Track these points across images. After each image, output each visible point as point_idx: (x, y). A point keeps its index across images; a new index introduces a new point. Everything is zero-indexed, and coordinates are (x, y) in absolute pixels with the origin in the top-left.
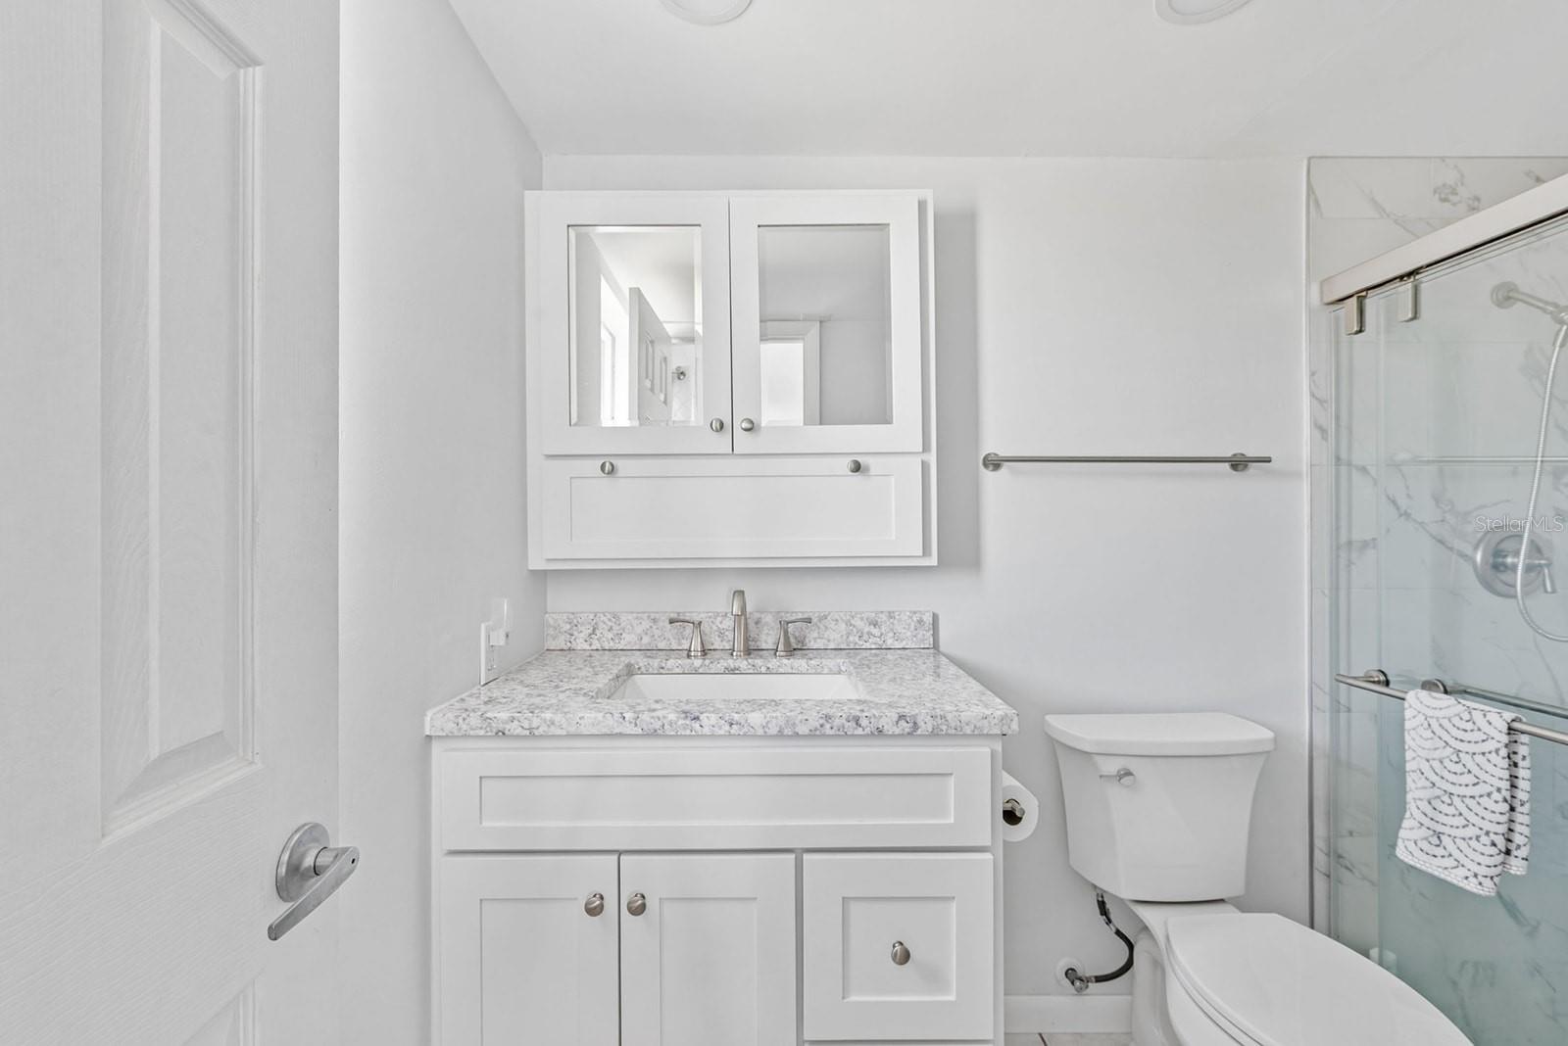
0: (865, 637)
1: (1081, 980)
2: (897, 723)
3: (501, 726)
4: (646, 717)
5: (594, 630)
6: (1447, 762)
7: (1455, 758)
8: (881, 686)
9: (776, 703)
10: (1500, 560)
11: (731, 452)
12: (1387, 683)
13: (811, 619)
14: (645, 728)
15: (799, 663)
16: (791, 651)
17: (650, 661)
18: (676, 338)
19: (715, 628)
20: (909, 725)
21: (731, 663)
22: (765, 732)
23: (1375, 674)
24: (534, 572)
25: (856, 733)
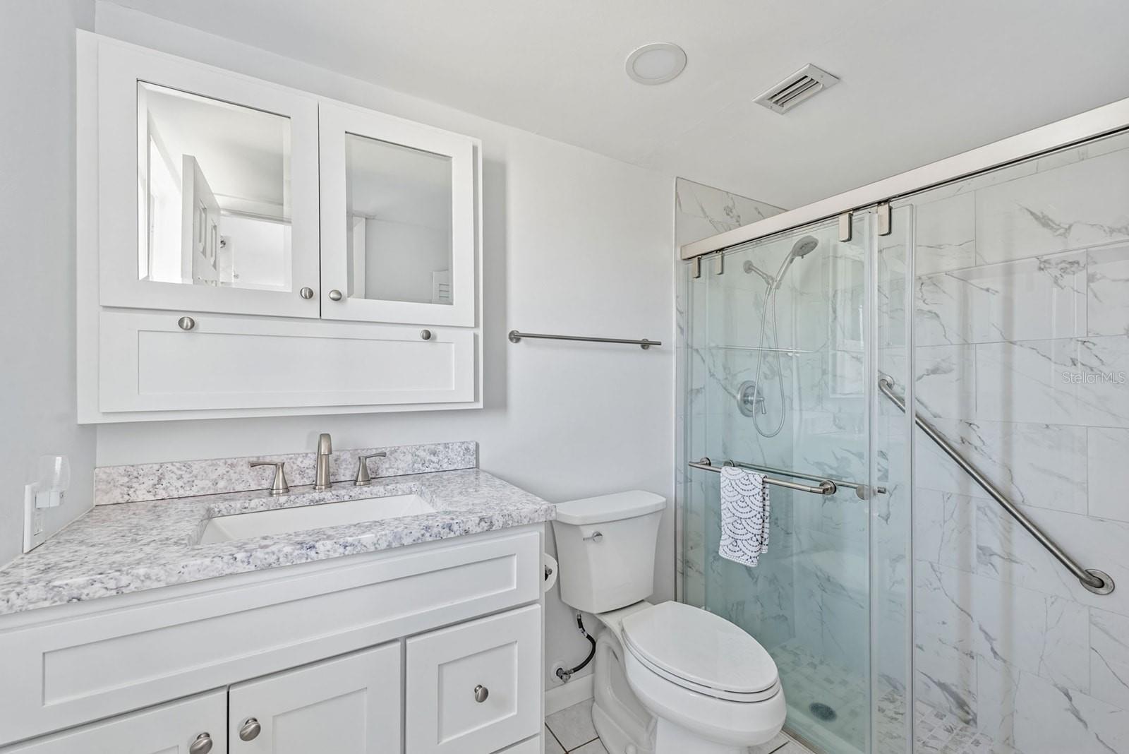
0: (427, 464)
1: (565, 674)
2: (479, 524)
3: (75, 593)
4: (260, 554)
5: (160, 479)
6: (739, 502)
7: (742, 500)
8: (455, 499)
9: (381, 523)
10: (746, 398)
11: (319, 317)
12: (710, 464)
13: (385, 453)
14: (259, 563)
15: (378, 489)
16: (368, 481)
17: (232, 503)
18: (225, 210)
19: (295, 467)
20: (486, 525)
21: (316, 495)
22: (376, 548)
23: (704, 460)
24: (83, 427)
25: (449, 536)
